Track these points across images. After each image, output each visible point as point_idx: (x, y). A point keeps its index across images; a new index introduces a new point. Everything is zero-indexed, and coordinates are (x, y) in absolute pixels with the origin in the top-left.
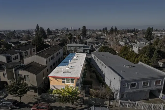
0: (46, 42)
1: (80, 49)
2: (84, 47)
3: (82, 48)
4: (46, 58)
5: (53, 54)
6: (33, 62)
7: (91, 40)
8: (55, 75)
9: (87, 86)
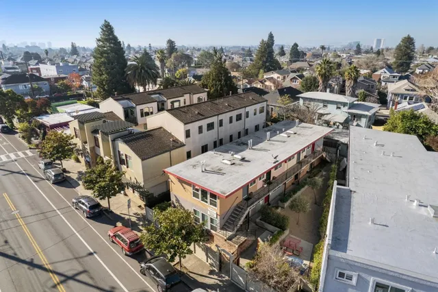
0: (265, 81)
1: (339, 111)
2: (352, 106)
3: (346, 109)
4: (185, 124)
5: (218, 115)
6: (161, 128)
7: (404, 85)
8: (181, 171)
9: (271, 227)
